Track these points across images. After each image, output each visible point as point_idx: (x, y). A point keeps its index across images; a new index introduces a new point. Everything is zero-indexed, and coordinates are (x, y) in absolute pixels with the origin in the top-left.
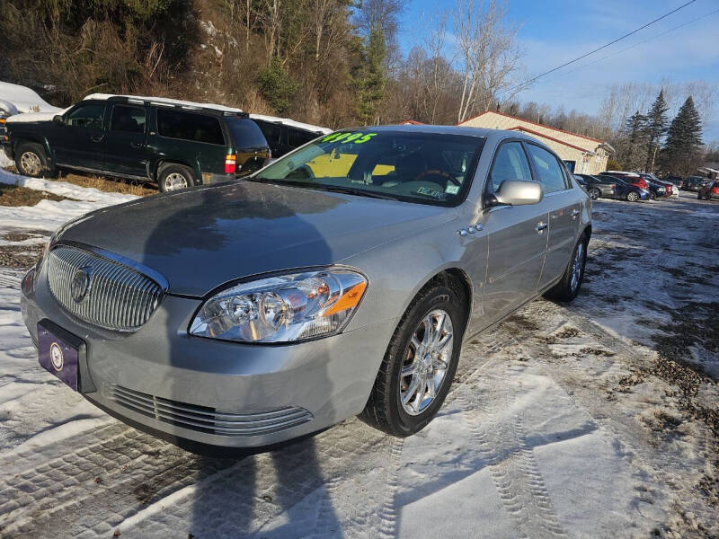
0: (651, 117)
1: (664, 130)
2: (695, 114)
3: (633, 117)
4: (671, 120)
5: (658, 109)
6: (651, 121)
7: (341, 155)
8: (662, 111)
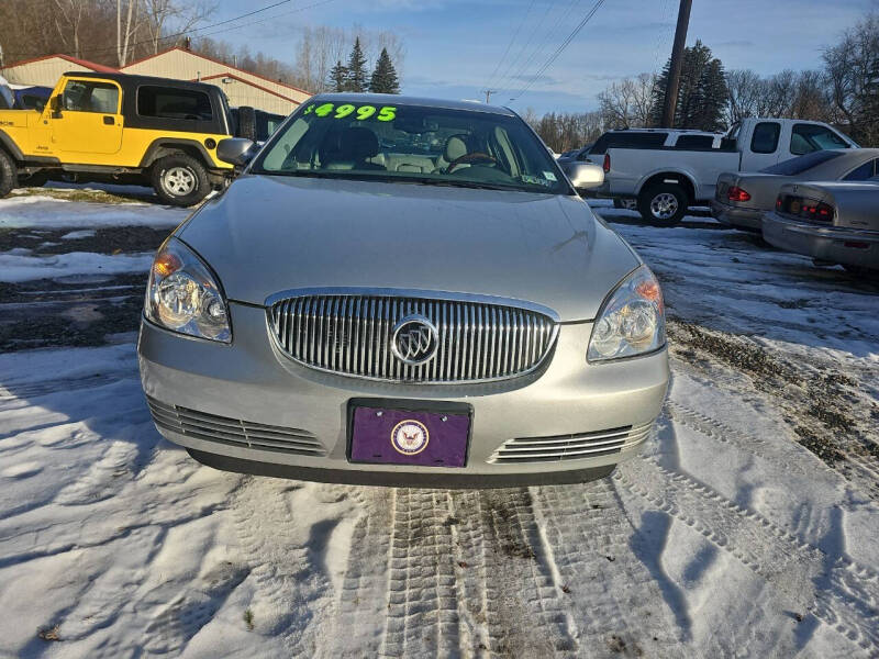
0: (351, 69)
1: (366, 85)
2: (392, 69)
3: (335, 68)
4: (370, 73)
5: (357, 62)
6: (352, 74)
7: (63, 113)
8: (361, 63)
